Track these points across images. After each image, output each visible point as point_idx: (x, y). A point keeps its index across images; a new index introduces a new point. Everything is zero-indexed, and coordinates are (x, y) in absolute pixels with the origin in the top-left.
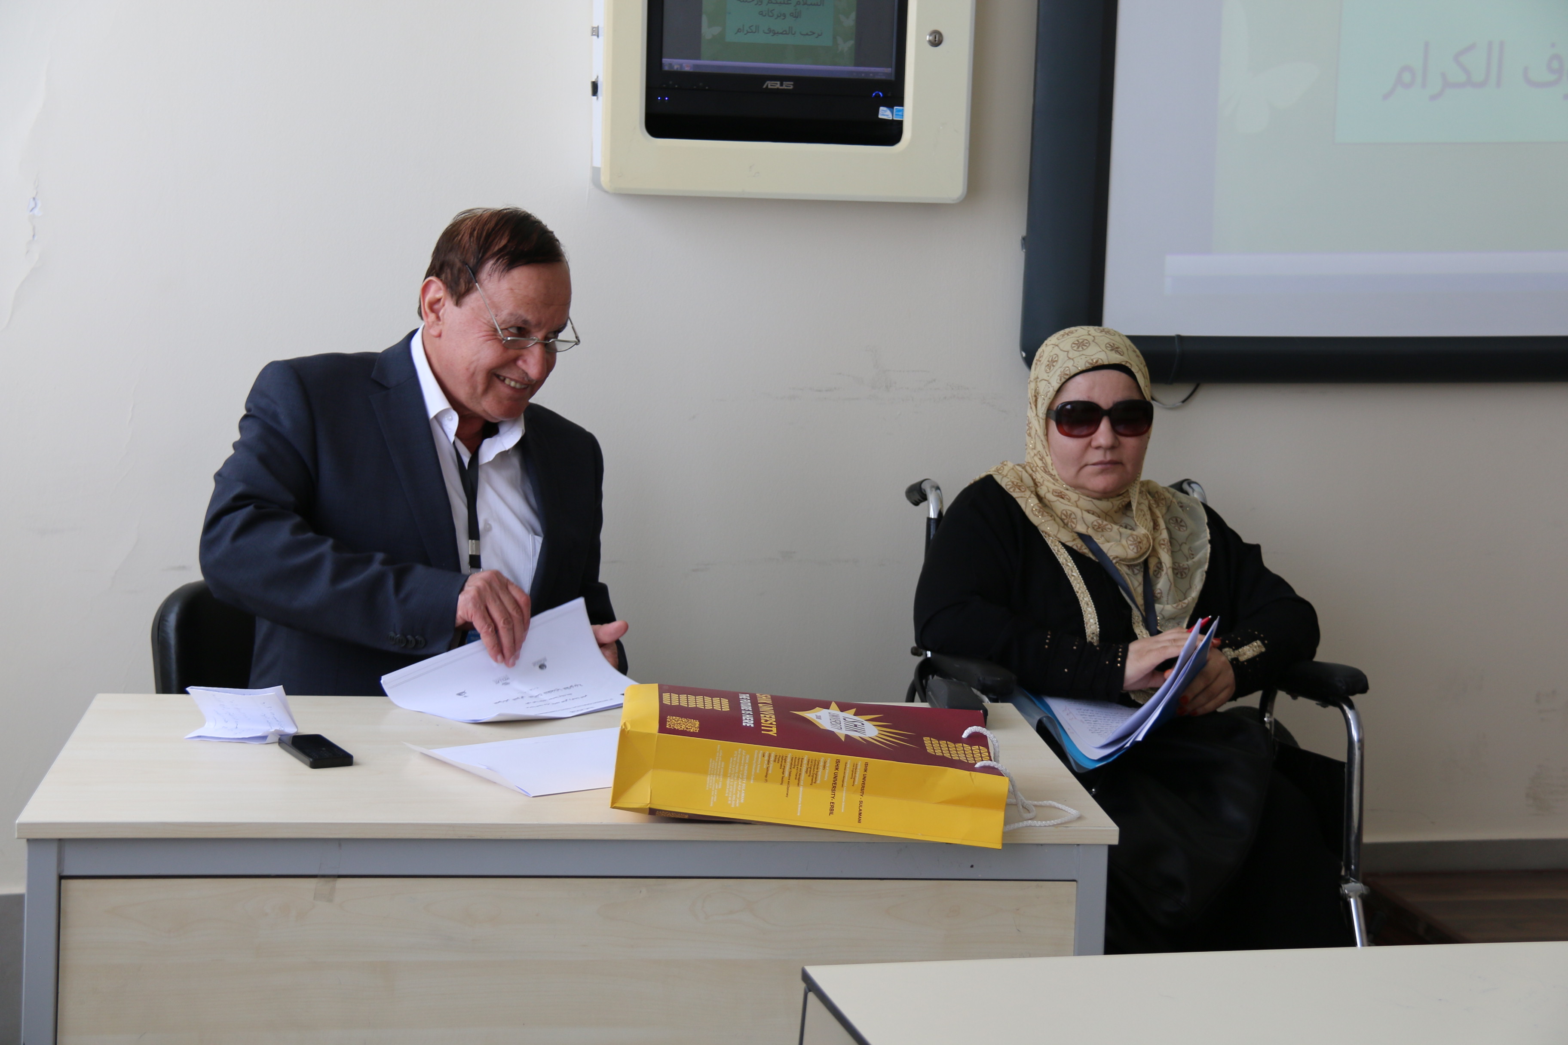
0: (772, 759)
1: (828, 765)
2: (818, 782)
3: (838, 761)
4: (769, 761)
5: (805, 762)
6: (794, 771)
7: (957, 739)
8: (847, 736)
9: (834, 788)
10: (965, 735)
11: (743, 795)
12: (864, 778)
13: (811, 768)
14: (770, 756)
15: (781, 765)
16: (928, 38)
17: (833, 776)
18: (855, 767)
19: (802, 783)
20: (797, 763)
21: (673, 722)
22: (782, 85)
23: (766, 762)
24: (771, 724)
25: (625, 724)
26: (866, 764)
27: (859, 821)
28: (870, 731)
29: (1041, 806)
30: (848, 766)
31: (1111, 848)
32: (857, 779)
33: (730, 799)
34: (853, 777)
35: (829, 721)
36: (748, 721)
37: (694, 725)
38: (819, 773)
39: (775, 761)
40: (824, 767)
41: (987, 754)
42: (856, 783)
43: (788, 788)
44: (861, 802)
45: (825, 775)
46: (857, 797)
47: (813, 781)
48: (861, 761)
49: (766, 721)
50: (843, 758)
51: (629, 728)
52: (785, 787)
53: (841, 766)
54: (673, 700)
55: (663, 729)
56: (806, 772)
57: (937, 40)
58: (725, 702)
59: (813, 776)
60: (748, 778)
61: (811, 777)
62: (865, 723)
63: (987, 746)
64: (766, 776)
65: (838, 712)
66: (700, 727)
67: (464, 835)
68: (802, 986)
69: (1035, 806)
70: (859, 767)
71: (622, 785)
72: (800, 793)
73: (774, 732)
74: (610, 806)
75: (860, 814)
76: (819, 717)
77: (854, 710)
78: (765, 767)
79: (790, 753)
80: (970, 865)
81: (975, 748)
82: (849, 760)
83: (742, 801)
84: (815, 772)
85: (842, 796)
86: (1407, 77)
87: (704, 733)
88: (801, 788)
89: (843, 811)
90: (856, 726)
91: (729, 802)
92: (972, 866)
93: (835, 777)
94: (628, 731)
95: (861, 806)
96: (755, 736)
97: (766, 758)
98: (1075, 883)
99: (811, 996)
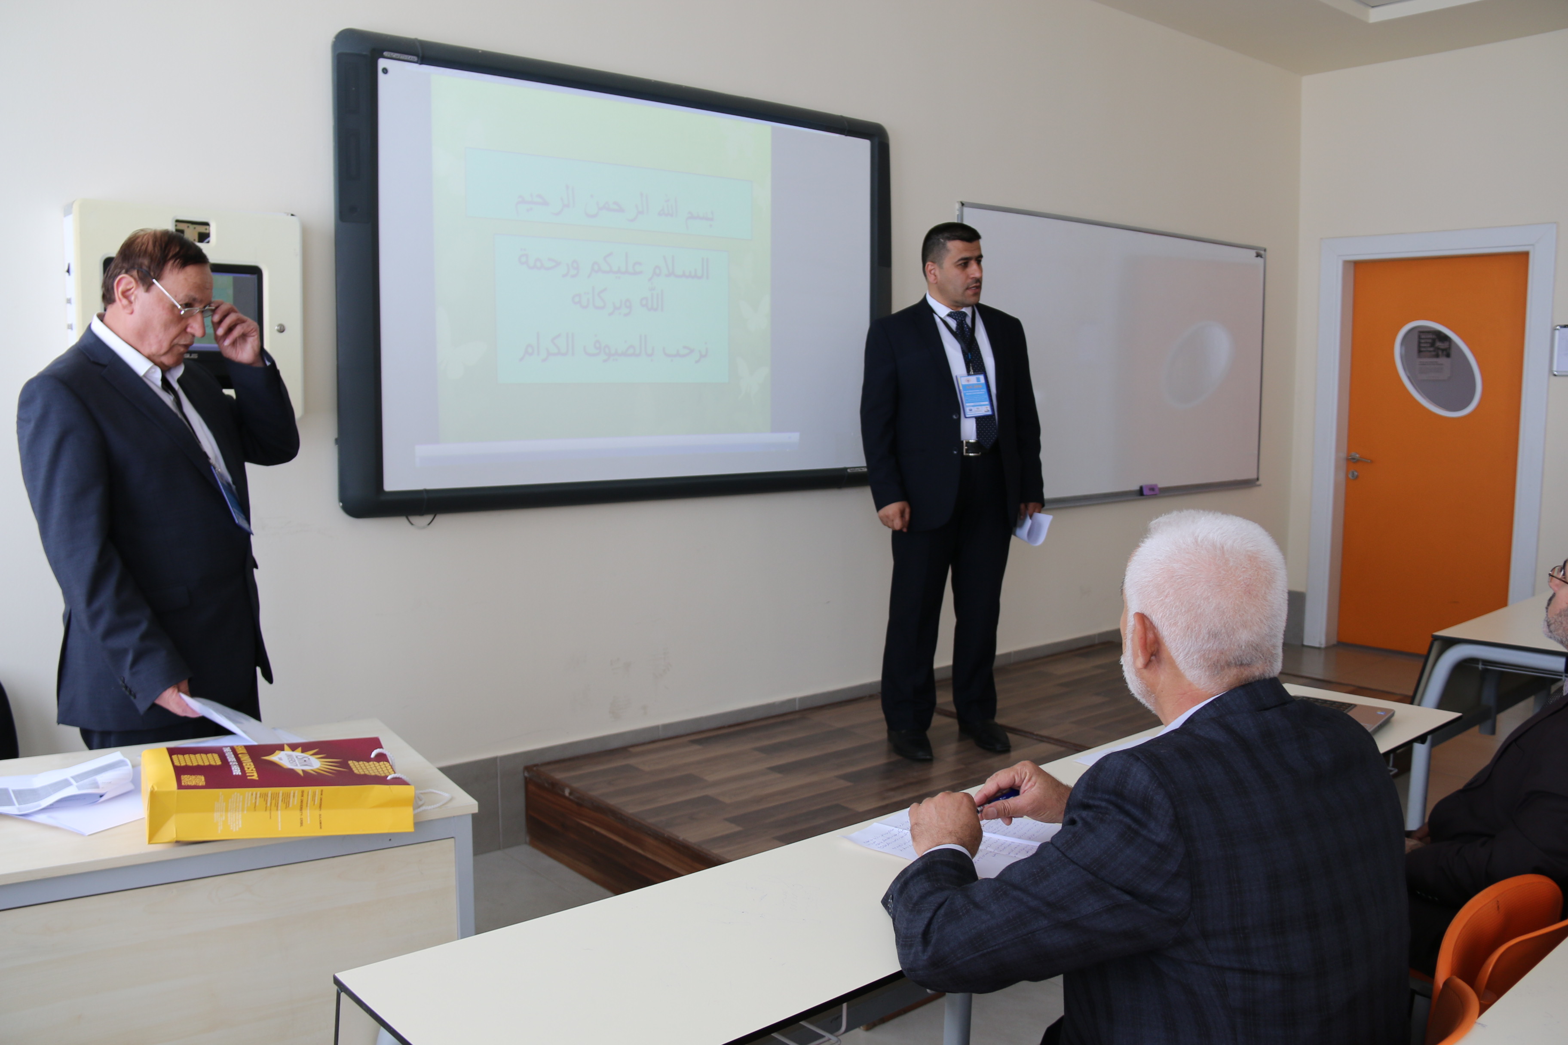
0: (258, 795)
1: (296, 794)
2: (290, 806)
3: (303, 792)
4: (256, 798)
5: (281, 795)
6: (274, 802)
7: (369, 760)
8: (303, 771)
9: (301, 809)
10: (373, 755)
11: (240, 822)
12: (321, 799)
13: (285, 798)
14: (256, 794)
15: (265, 799)
16: (276, 328)
17: (300, 801)
18: (314, 794)
19: (279, 808)
20: (275, 796)
21: (187, 779)
22: (190, 356)
23: (254, 798)
24: (252, 770)
25: (153, 787)
26: (322, 791)
27: (321, 828)
28: (315, 763)
29: (425, 793)
30: (310, 793)
31: (474, 816)
32: (316, 800)
33: (232, 826)
34: (314, 800)
35: (288, 761)
36: (236, 771)
37: (200, 780)
38: (291, 801)
39: (260, 797)
40: (294, 796)
41: (392, 770)
42: (316, 803)
43: (270, 813)
44: (320, 815)
45: (295, 801)
46: (317, 812)
47: (287, 805)
48: (318, 789)
49: (248, 768)
50: (306, 789)
51: (156, 789)
52: (268, 812)
53: (305, 794)
54: (183, 760)
55: (180, 786)
56: (282, 801)
57: (282, 330)
58: (216, 756)
59: (286, 803)
60: (243, 810)
61: (285, 804)
62: (311, 757)
63: (387, 761)
64: (255, 807)
65: (291, 753)
66: (206, 780)
67: (39, 877)
68: (335, 988)
69: (422, 793)
70: (317, 793)
71: (154, 828)
72: (279, 815)
73: (255, 776)
74: (147, 843)
75: (321, 823)
76: (281, 759)
77: (300, 749)
78: (254, 801)
79: (270, 791)
80: (389, 839)
81: (382, 763)
82: (309, 790)
83: (240, 826)
84: (288, 800)
85: (307, 813)
86: (530, 350)
87: (209, 785)
88: (279, 812)
89: (309, 822)
90: (305, 761)
91: (232, 828)
92: (390, 840)
93: (302, 801)
94: (156, 792)
95: (320, 818)
96: (243, 782)
97: (254, 795)
98: (453, 839)
99: (343, 996)
